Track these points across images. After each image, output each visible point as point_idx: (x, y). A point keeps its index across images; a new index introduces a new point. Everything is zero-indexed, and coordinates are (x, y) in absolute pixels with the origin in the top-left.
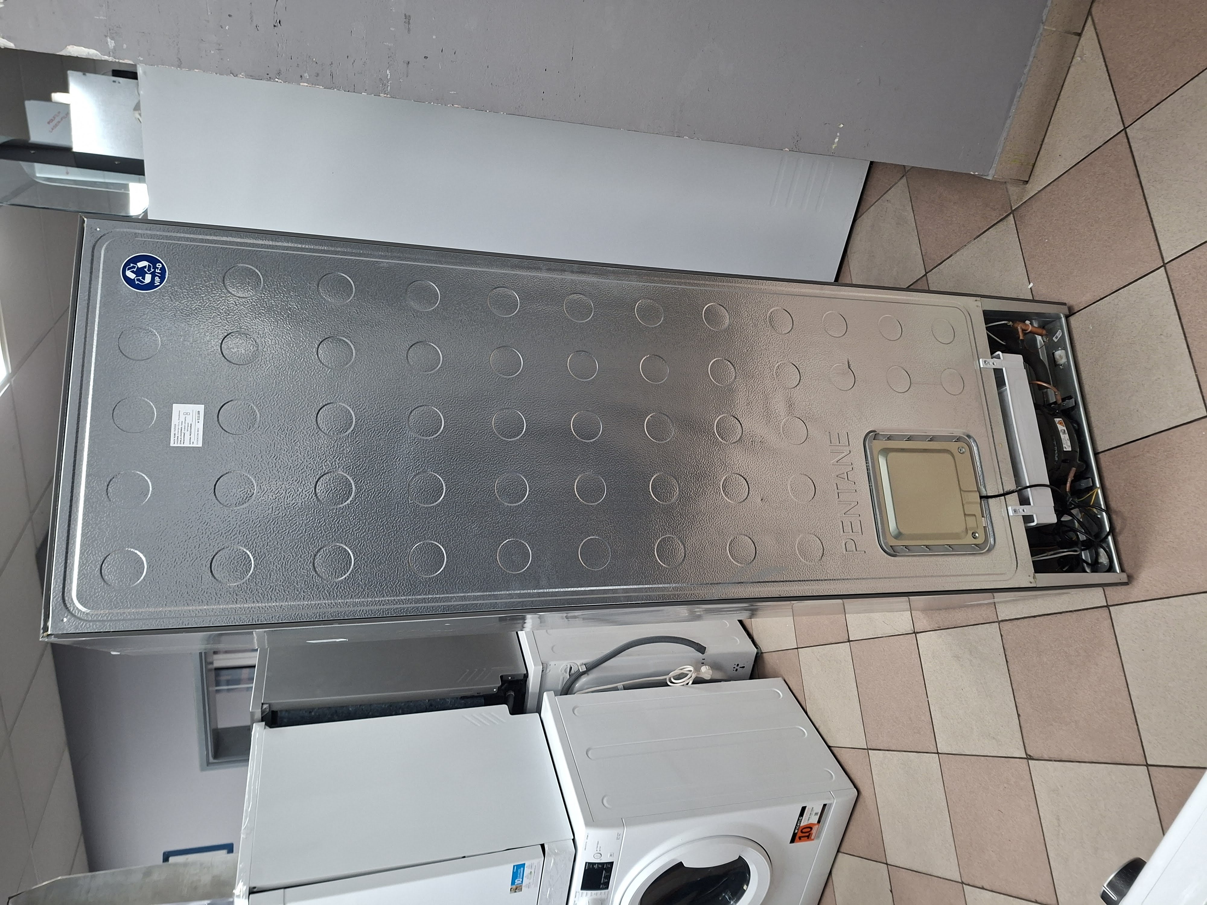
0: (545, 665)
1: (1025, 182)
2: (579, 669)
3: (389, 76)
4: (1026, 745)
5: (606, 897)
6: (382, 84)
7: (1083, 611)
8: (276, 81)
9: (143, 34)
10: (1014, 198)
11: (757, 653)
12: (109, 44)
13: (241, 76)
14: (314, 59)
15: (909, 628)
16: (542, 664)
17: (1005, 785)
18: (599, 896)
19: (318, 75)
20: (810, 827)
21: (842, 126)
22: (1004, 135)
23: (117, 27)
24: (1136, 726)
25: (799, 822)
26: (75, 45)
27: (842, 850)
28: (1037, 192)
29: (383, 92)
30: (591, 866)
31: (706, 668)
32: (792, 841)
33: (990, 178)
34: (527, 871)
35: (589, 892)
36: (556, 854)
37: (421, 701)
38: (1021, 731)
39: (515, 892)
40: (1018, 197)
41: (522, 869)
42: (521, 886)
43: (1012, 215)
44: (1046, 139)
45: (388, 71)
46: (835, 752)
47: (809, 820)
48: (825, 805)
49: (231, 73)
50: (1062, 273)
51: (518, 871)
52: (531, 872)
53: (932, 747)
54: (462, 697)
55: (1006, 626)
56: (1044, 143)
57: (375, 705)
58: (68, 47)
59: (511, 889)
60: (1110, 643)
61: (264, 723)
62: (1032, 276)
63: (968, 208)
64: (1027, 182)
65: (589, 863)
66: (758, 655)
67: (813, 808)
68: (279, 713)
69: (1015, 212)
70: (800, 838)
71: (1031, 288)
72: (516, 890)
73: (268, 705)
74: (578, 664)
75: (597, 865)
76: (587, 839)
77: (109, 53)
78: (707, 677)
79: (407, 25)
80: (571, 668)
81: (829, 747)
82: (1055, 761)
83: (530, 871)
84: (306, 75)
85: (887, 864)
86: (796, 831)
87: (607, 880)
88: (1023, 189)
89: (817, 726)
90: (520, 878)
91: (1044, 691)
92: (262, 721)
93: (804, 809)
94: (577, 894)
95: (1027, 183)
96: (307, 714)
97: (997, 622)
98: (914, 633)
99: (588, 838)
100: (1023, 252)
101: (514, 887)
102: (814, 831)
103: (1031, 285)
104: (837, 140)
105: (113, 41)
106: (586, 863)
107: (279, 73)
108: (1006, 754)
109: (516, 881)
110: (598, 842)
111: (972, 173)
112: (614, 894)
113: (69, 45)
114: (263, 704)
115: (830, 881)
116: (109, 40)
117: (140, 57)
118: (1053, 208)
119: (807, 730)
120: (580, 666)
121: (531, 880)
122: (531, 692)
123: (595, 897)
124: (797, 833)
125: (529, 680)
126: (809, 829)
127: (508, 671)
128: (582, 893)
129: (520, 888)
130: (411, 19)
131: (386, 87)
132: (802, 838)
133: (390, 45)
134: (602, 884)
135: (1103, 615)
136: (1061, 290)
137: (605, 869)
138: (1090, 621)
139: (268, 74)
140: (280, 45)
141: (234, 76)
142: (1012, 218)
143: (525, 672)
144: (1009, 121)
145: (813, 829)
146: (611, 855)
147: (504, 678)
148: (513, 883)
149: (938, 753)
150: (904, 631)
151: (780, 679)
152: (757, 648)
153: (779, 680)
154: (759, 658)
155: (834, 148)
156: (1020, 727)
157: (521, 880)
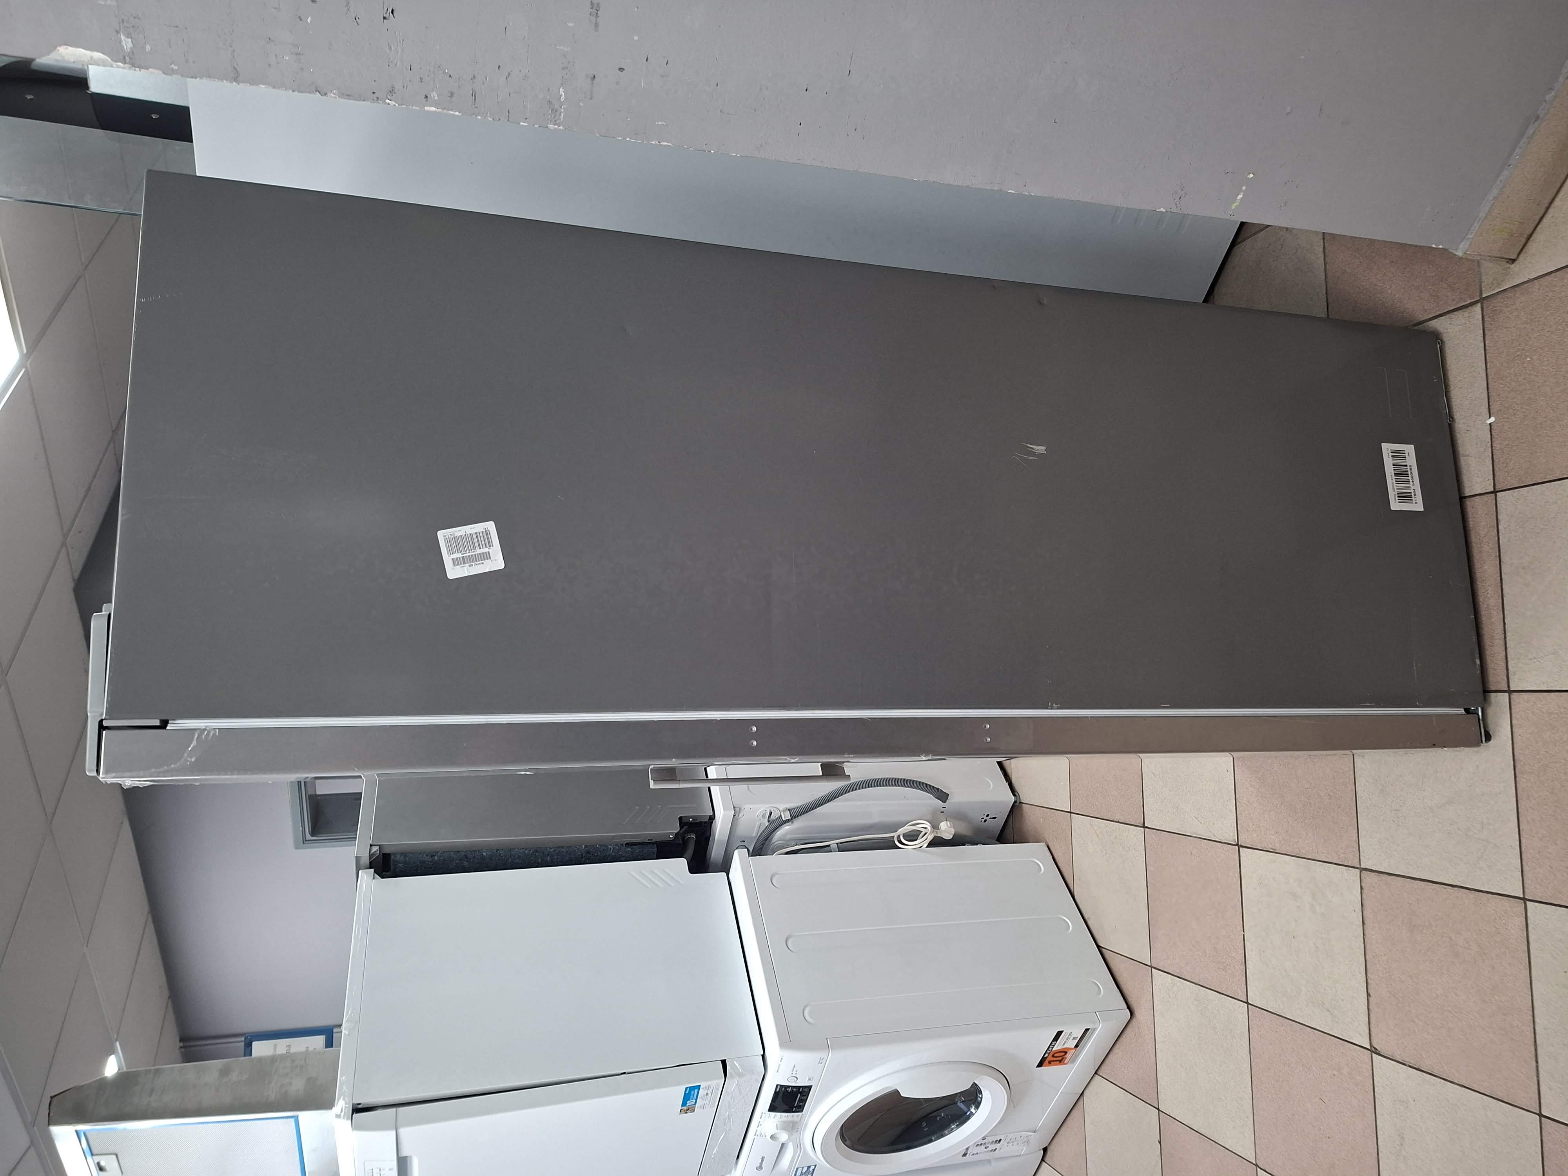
0: (737, 809)
1: (1511, 261)
2: (781, 816)
3: (563, 97)
4: (1373, 1034)
5: (799, 1120)
6: (552, 110)
7: (1485, 894)
8: (386, 103)
9: (176, 28)
10: (1487, 280)
11: (1015, 802)
12: (124, 44)
13: (332, 95)
14: (447, 71)
15: (1231, 837)
16: (734, 807)
17: (1336, 1073)
18: (790, 1119)
19: (452, 95)
20: (1065, 1052)
21: (1252, 175)
22: (1495, 192)
23: (135, 18)
24: (1534, 1063)
25: (1051, 1046)
26: (69, 46)
27: (1099, 1072)
28: (1527, 280)
29: (553, 120)
30: (784, 1088)
31: (947, 823)
32: (1040, 1065)
33: (1459, 253)
34: (702, 1092)
35: (778, 1114)
36: (741, 1075)
37: (576, 847)
38: (1369, 1015)
39: (686, 1113)
40: (1494, 279)
41: (696, 1090)
42: (695, 1107)
43: (1479, 305)
44: (1557, 200)
45: (561, 90)
46: (1107, 956)
47: (1064, 1044)
48: (1087, 1030)
49: (316, 91)
50: (1544, 416)
51: (690, 1094)
52: (707, 1094)
53: (1240, 994)
54: (627, 844)
55: (1369, 878)
56: (1552, 206)
57: (516, 850)
58: (58, 48)
59: (681, 1110)
60: (1519, 949)
61: (373, 870)
62: (1495, 407)
63: (1412, 275)
64: (1513, 261)
65: (781, 1085)
66: (1015, 804)
67: (1071, 1033)
68: (392, 857)
69: (1485, 302)
70: (1050, 1062)
71: (1490, 424)
72: (688, 1111)
73: (378, 847)
74: (781, 809)
75: (790, 1088)
76: (781, 1061)
77: (125, 57)
78: (948, 836)
79: (593, 18)
80: (771, 813)
81: (1098, 947)
82: (1410, 1066)
83: (706, 1092)
84: (434, 95)
85: (1158, 1109)
86: (1046, 1055)
87: (801, 1104)
88: (1505, 269)
89: (1086, 917)
90: (692, 1100)
91: (1410, 976)
92: (371, 868)
93: (1059, 1033)
94: (763, 1114)
95: (1513, 263)
96: (428, 859)
97: (1357, 868)
98: (1237, 845)
99: (783, 1061)
100: (1488, 367)
101: (685, 1108)
102: (1069, 1056)
103: (1492, 419)
104: (1240, 196)
105: (130, 40)
106: (777, 1086)
107: (392, 91)
108: (1342, 1035)
109: (688, 1102)
110: (795, 1066)
111: (1434, 246)
112: (809, 1117)
113: (60, 45)
114: (371, 846)
115: (1081, 1102)
116: (123, 37)
117: (173, 65)
118: (1548, 313)
119: (1072, 921)
120: (783, 811)
121: (707, 1101)
122: (718, 841)
123: (785, 1119)
124: (1047, 1057)
125: (715, 823)
126: (1063, 1054)
127: (690, 813)
128: (769, 1114)
129: (694, 1108)
130: (601, 9)
131: (558, 113)
132: (1052, 1063)
133: (565, 49)
134: (795, 1107)
135: (1515, 910)
136: (1537, 440)
137: (801, 1093)
138: (1493, 910)
139: (374, 93)
140: (392, 48)
141: (322, 95)
142: (1480, 309)
143: (712, 814)
144: (1506, 173)
145: (1068, 1053)
146: (810, 1079)
147: (684, 820)
148: (684, 1104)
149: (1247, 1003)
150: (1223, 839)
151: (1043, 844)
152: (1014, 795)
153: (1042, 846)
154: (1016, 808)
155: (1233, 207)
156: (1368, 1009)
157: (694, 1101)
